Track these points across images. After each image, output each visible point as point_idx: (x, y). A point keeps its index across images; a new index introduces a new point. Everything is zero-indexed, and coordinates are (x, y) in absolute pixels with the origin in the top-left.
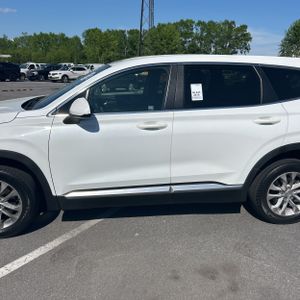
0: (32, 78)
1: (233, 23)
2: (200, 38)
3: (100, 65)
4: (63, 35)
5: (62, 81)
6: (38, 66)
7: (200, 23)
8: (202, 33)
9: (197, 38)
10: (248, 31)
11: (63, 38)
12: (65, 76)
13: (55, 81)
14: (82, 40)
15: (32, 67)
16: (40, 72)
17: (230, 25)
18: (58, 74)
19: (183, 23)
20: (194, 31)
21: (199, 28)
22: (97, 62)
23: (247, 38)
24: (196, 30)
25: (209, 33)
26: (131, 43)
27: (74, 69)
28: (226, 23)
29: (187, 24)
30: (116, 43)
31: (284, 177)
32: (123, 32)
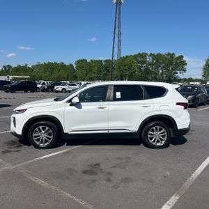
0: (44, 90)
1: (174, 54)
2: (152, 64)
3: (86, 82)
4: (63, 63)
5: (62, 92)
6: (48, 83)
7: (151, 55)
8: (153, 61)
9: (150, 64)
10: (184, 59)
11: (63, 65)
12: (64, 89)
13: (57, 92)
14: (75, 66)
15: (44, 83)
16: (48, 87)
17: (172, 55)
18: (60, 88)
19: (140, 55)
20: (148, 60)
21: (151, 58)
22: (84, 80)
23: (184, 63)
24: (149, 59)
25: (157, 61)
26: (106, 68)
27: (69, 85)
28: (169, 54)
29: (143, 56)
30: (96, 68)
31: (154, 128)
32: (101, 61)
